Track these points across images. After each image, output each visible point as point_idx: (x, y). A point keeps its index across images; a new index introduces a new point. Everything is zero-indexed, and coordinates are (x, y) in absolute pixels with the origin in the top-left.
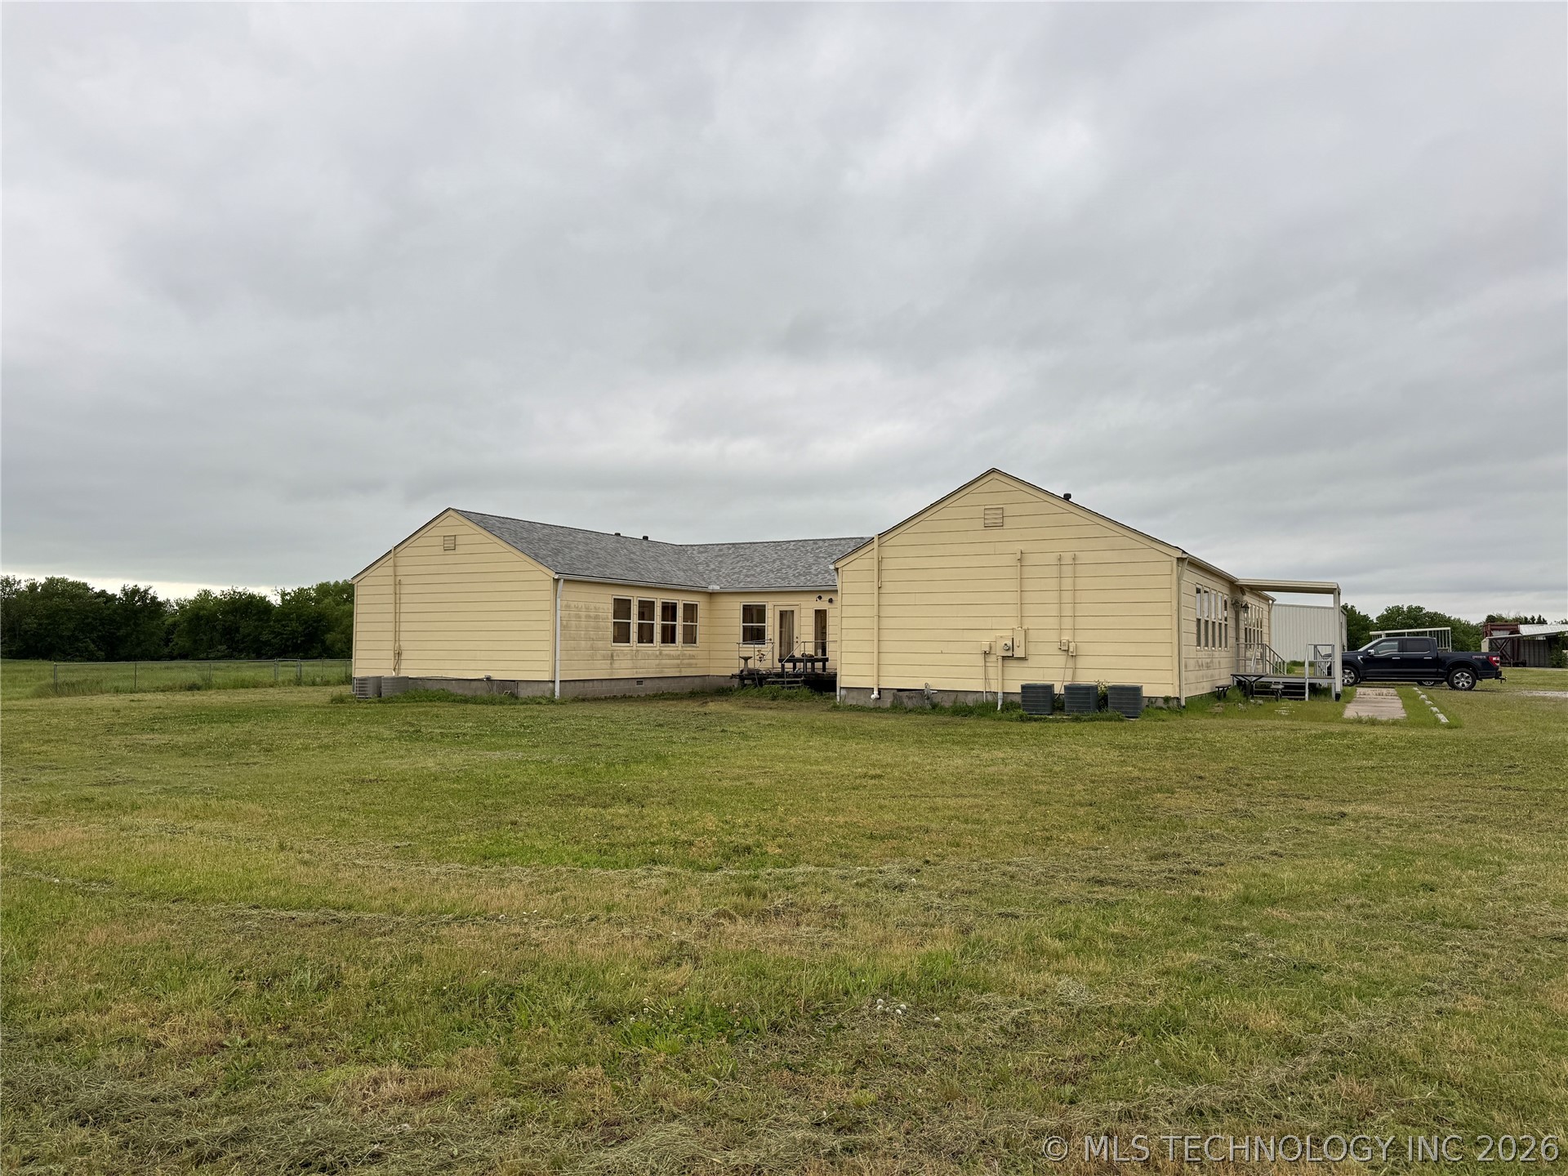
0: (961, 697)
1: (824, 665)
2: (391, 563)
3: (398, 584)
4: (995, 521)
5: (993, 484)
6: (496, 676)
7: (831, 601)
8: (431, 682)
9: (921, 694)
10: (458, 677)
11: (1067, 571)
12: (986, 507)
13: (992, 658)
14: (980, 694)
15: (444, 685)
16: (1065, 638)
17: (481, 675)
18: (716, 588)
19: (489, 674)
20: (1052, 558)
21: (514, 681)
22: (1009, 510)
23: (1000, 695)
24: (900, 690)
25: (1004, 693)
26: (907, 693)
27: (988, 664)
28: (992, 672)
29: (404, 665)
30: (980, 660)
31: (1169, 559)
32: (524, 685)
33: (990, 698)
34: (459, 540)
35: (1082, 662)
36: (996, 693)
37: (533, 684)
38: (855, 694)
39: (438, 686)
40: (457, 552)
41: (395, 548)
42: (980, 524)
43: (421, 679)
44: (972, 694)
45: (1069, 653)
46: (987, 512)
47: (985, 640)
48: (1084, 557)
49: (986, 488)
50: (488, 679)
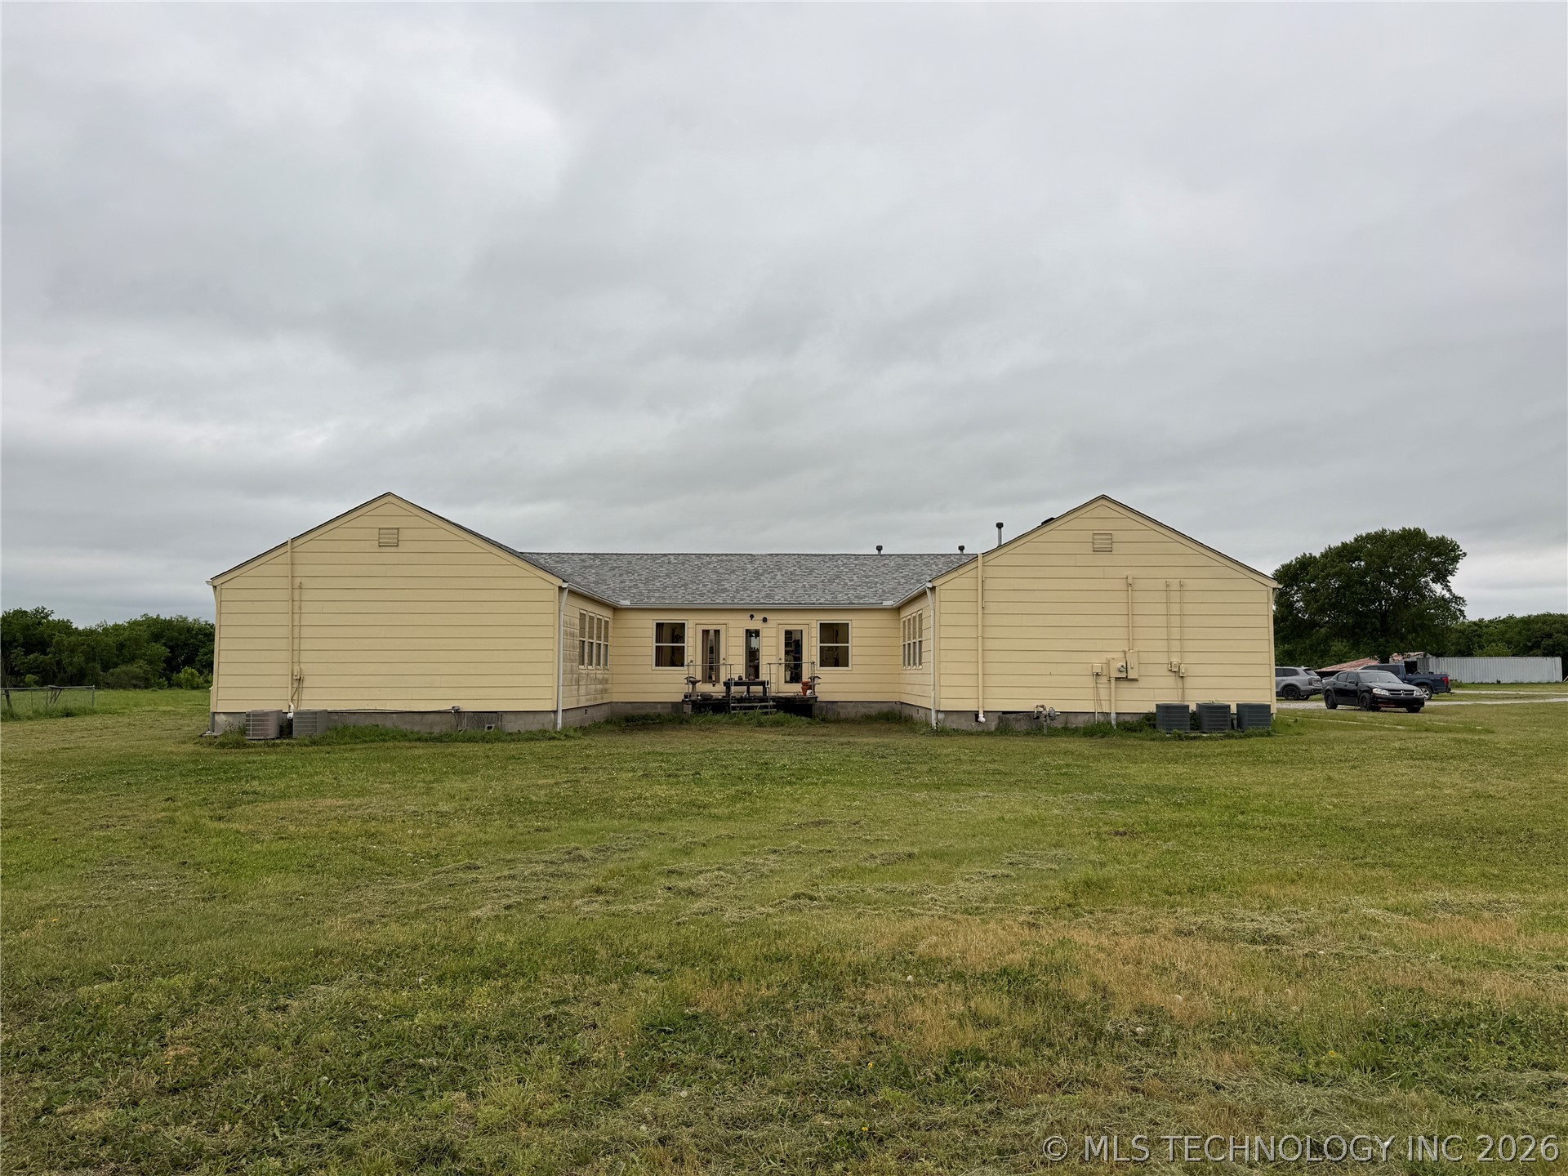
0: (1072, 718)
1: (765, 689)
2: (287, 558)
3: (297, 588)
4: (1103, 546)
5: (1103, 510)
6: (467, 706)
7: (765, 620)
8: (354, 717)
9: (1029, 716)
10: (404, 710)
11: (1175, 596)
12: (1095, 532)
13: (1104, 679)
14: (1091, 715)
15: (379, 721)
16: (1175, 660)
17: (446, 706)
18: (626, 603)
19: (456, 704)
20: (1161, 585)
21: (496, 712)
22: (1117, 536)
23: (1113, 716)
24: (1004, 713)
25: (1117, 713)
26: (1014, 716)
27: (1099, 686)
28: (1103, 693)
29: (306, 694)
30: (1090, 681)
31: (1265, 588)
32: (513, 717)
33: (1102, 718)
34: (404, 535)
35: (1189, 682)
36: (1108, 714)
37: (524, 715)
38: (954, 717)
39: (368, 722)
40: (400, 549)
41: (293, 540)
42: (1089, 548)
43: (336, 713)
44: (1082, 715)
45: (1178, 674)
46: (1096, 537)
47: (1097, 663)
48: (1191, 584)
49: (1095, 513)
50: (457, 712)
